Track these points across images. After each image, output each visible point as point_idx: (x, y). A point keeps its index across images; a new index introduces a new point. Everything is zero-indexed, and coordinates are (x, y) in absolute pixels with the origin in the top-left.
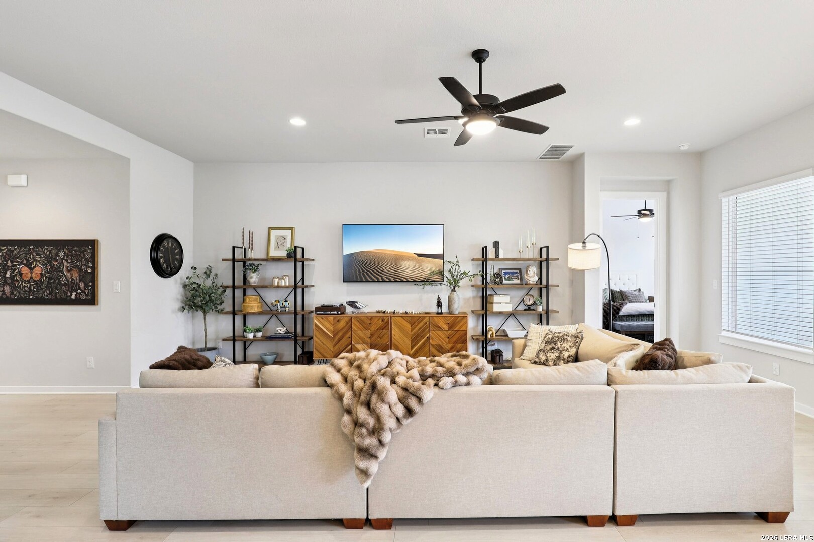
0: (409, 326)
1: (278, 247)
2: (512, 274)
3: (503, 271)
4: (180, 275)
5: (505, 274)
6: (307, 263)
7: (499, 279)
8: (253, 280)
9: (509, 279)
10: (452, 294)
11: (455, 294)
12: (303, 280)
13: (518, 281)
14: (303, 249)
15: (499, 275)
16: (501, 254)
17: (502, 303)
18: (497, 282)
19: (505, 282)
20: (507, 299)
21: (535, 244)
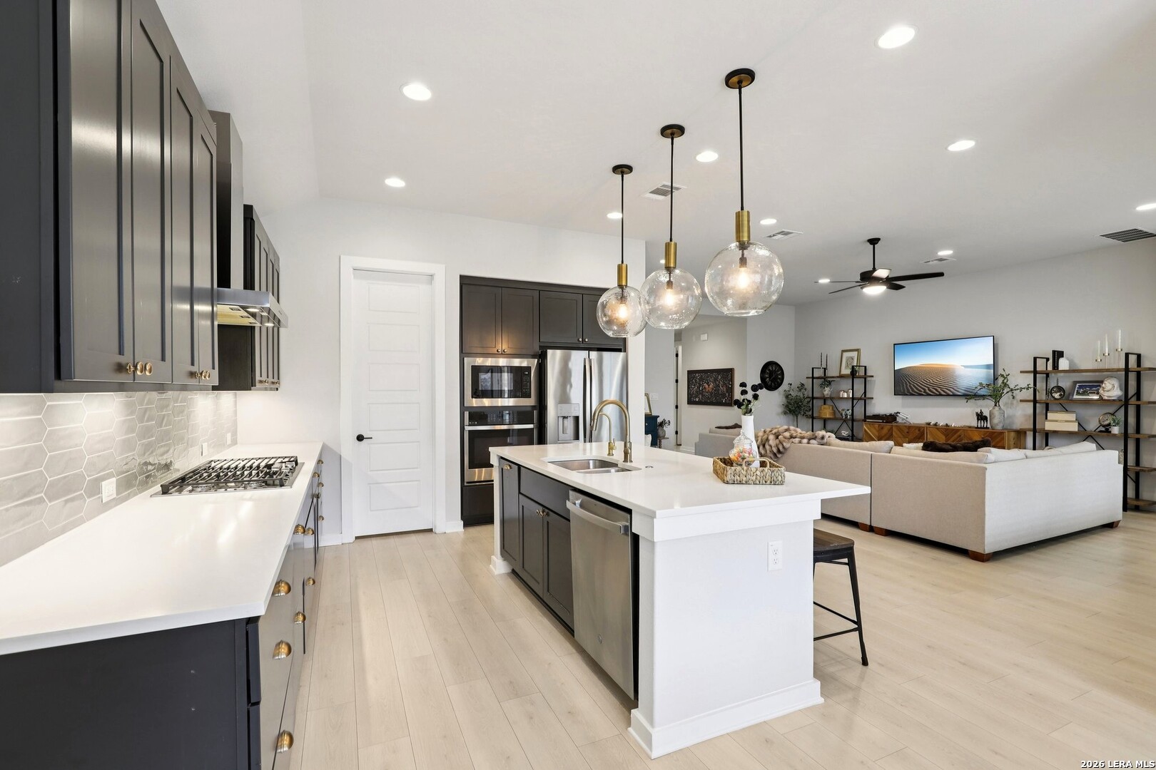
0: (944, 437)
1: (847, 366)
2: (1091, 387)
3: (1078, 384)
4: (781, 389)
5: (1080, 387)
6: (868, 379)
7: (1058, 394)
8: (826, 393)
9: (1083, 394)
10: (994, 408)
11: (997, 408)
12: (865, 392)
13: (1096, 397)
14: (865, 367)
15: (1060, 389)
16: (1064, 364)
17: (1059, 421)
18: (1054, 397)
19: (1076, 397)
20: (1072, 417)
21: (1122, 350)
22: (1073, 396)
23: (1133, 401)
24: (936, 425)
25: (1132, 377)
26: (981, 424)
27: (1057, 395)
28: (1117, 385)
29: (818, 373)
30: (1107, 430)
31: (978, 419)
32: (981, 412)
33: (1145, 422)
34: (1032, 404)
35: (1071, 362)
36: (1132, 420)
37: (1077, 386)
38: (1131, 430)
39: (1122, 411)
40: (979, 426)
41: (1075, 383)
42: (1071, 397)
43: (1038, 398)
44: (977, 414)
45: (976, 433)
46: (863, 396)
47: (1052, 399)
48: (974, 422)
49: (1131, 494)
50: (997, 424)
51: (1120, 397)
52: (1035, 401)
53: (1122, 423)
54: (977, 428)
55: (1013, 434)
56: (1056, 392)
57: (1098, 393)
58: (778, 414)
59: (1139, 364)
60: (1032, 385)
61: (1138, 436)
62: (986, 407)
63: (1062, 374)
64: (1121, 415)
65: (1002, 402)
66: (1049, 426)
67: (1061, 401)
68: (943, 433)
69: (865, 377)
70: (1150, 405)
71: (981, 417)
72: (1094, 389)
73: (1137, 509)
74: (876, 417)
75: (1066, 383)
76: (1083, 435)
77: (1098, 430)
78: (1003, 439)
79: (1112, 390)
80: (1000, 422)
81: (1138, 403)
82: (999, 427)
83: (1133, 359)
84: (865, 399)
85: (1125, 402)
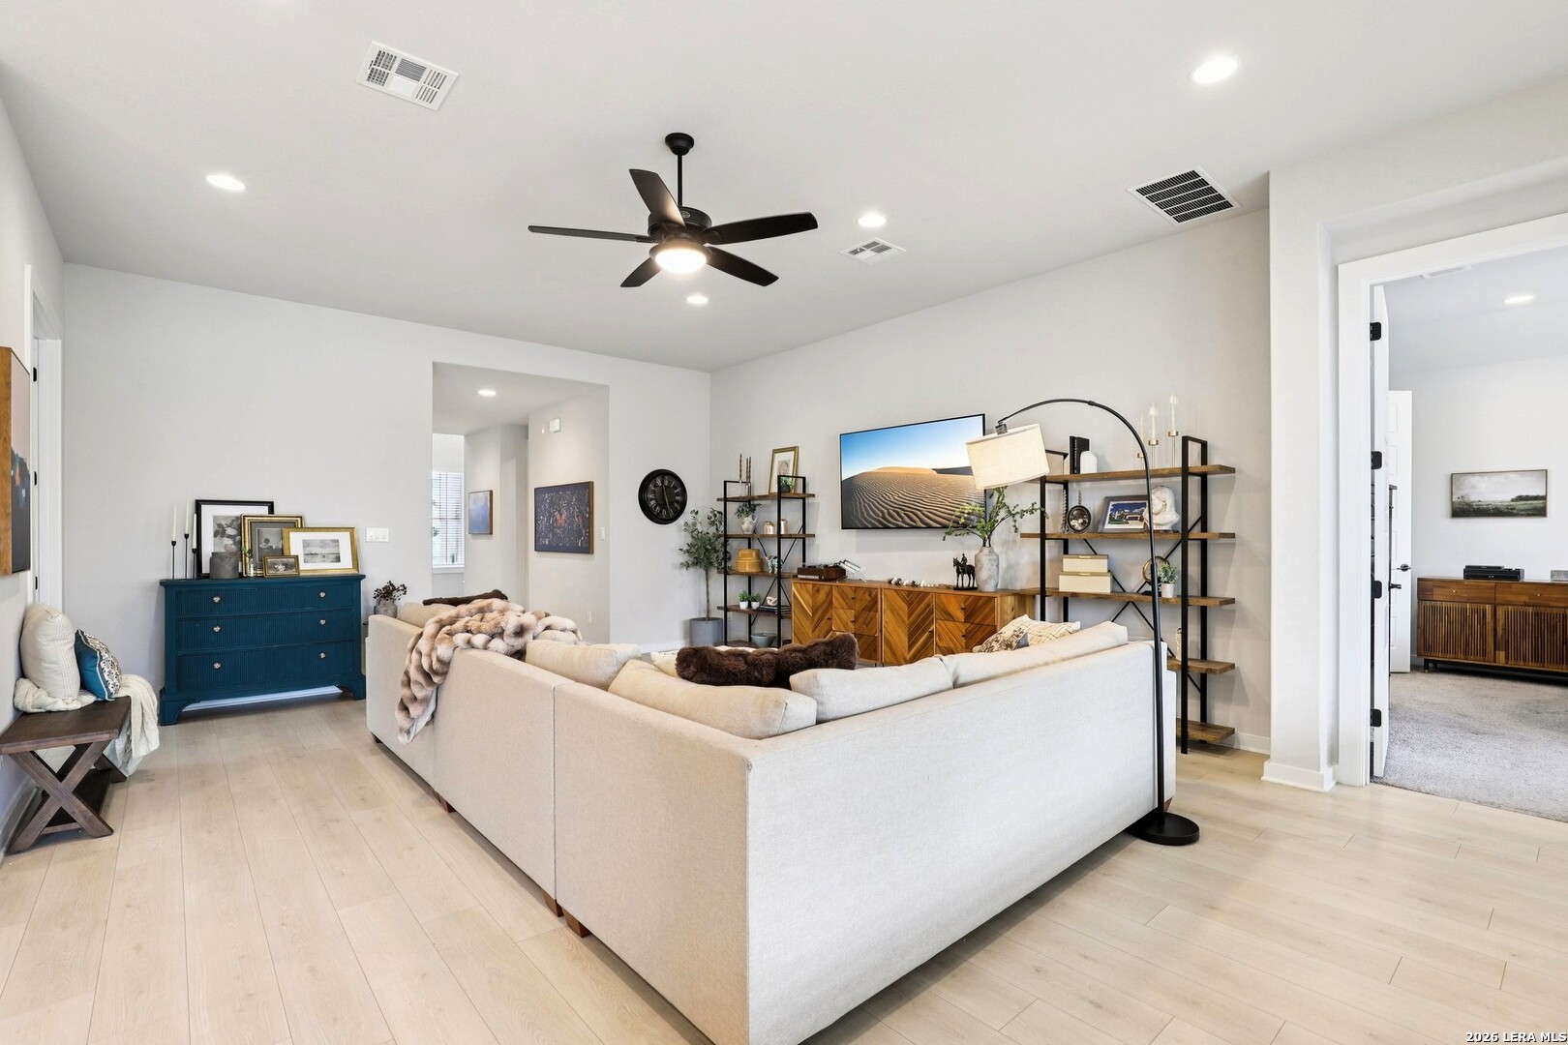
0: (906, 608)
2: (1131, 507)
3: (1112, 503)
4: (681, 520)
5: (1116, 508)
6: (809, 501)
7: (1081, 521)
8: (745, 526)
9: (1119, 521)
10: (981, 551)
11: (986, 550)
12: (804, 526)
13: (1138, 526)
14: (804, 479)
15: (1083, 511)
16: (1088, 463)
17: (1083, 574)
18: (1072, 527)
19: (1108, 526)
20: (1101, 565)
21: (1177, 433)
22: (1104, 525)
23: (1196, 533)
24: (898, 584)
25: (1194, 483)
26: (966, 581)
27: (1076, 524)
28: (1170, 501)
29: (736, 491)
30: (1152, 591)
31: (958, 573)
32: (964, 559)
33: (1215, 572)
34: (1038, 540)
35: (1100, 461)
36: (1194, 570)
37: (1111, 507)
38: (1194, 589)
39: (1178, 553)
40: (960, 585)
41: (1108, 500)
42: (1100, 526)
43: (1048, 531)
44: (956, 563)
45: (953, 600)
46: (801, 532)
47: (1072, 532)
48: (950, 578)
49: (1194, 714)
50: (986, 581)
51: (1175, 525)
52: (1043, 537)
53: (1178, 577)
54: (957, 588)
55: (1010, 601)
56: (1076, 518)
57: (1142, 520)
58: (675, 567)
59: (1204, 460)
60: (1038, 506)
61: (1203, 602)
62: (968, 546)
63: (1087, 485)
64: (1176, 559)
65: (995, 536)
66: (1066, 585)
67: (1085, 535)
68: (903, 599)
69: (804, 497)
70: (1223, 540)
71: (964, 568)
72: (1136, 511)
73: (1203, 746)
74: (813, 570)
75: (1092, 498)
76: (1119, 602)
77: (1142, 590)
78: (993, 610)
79: (1164, 512)
80: (990, 577)
81: (1204, 536)
82: (989, 588)
83: (1194, 450)
84: (804, 537)
85: (1182, 535)
